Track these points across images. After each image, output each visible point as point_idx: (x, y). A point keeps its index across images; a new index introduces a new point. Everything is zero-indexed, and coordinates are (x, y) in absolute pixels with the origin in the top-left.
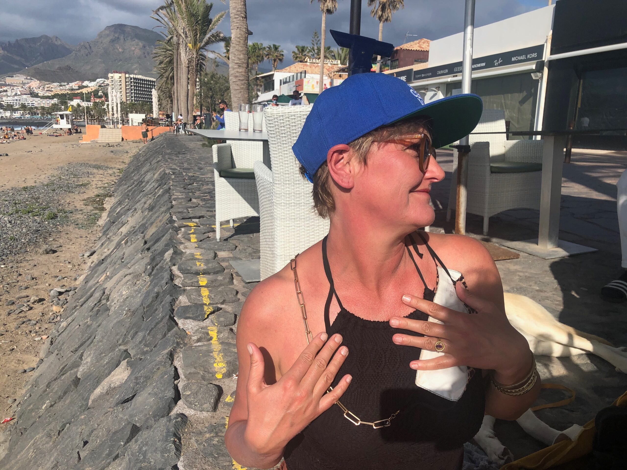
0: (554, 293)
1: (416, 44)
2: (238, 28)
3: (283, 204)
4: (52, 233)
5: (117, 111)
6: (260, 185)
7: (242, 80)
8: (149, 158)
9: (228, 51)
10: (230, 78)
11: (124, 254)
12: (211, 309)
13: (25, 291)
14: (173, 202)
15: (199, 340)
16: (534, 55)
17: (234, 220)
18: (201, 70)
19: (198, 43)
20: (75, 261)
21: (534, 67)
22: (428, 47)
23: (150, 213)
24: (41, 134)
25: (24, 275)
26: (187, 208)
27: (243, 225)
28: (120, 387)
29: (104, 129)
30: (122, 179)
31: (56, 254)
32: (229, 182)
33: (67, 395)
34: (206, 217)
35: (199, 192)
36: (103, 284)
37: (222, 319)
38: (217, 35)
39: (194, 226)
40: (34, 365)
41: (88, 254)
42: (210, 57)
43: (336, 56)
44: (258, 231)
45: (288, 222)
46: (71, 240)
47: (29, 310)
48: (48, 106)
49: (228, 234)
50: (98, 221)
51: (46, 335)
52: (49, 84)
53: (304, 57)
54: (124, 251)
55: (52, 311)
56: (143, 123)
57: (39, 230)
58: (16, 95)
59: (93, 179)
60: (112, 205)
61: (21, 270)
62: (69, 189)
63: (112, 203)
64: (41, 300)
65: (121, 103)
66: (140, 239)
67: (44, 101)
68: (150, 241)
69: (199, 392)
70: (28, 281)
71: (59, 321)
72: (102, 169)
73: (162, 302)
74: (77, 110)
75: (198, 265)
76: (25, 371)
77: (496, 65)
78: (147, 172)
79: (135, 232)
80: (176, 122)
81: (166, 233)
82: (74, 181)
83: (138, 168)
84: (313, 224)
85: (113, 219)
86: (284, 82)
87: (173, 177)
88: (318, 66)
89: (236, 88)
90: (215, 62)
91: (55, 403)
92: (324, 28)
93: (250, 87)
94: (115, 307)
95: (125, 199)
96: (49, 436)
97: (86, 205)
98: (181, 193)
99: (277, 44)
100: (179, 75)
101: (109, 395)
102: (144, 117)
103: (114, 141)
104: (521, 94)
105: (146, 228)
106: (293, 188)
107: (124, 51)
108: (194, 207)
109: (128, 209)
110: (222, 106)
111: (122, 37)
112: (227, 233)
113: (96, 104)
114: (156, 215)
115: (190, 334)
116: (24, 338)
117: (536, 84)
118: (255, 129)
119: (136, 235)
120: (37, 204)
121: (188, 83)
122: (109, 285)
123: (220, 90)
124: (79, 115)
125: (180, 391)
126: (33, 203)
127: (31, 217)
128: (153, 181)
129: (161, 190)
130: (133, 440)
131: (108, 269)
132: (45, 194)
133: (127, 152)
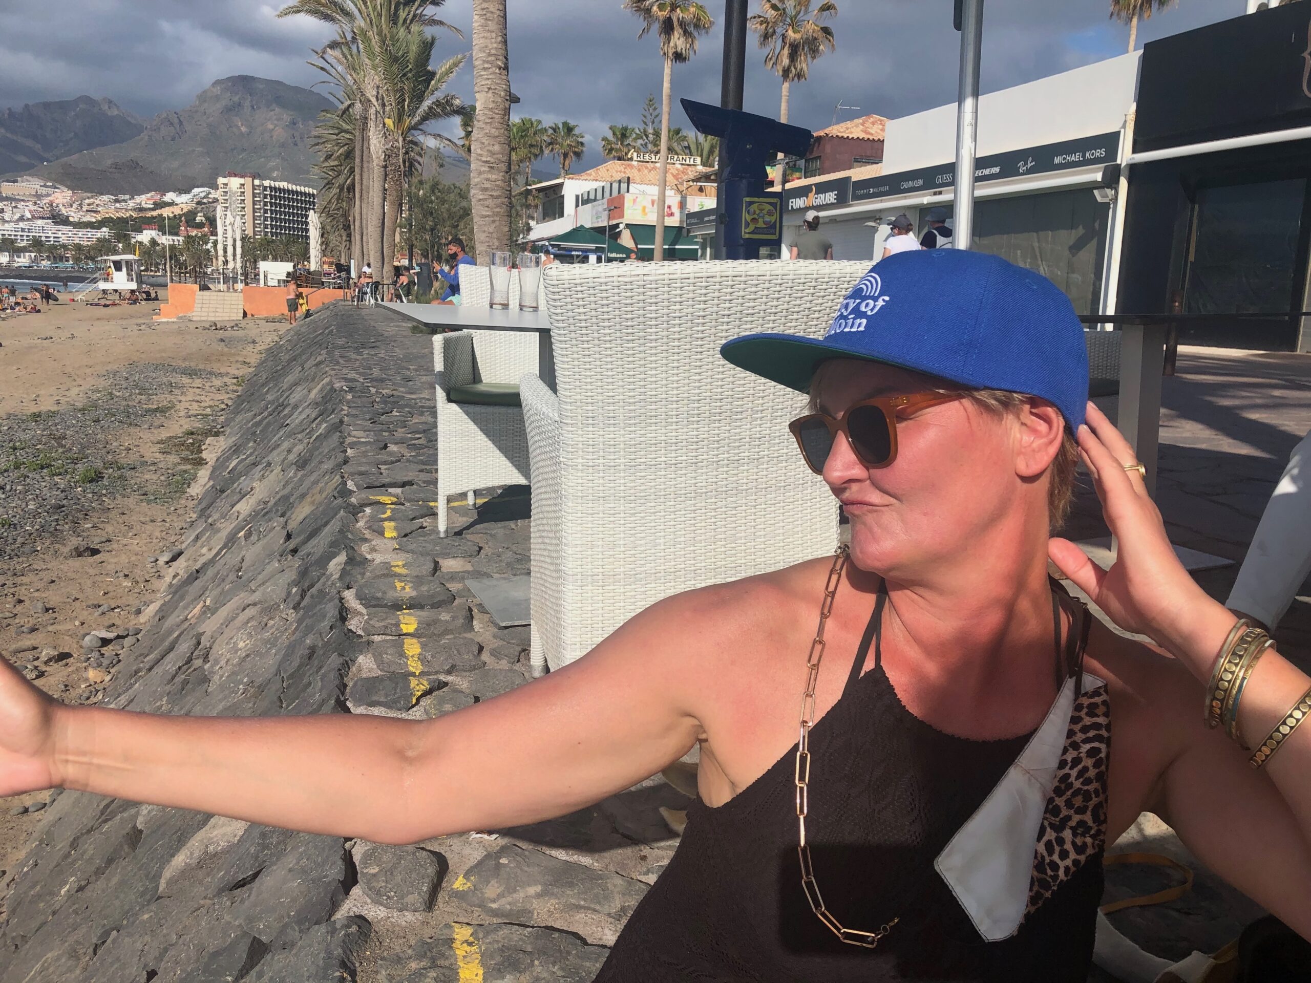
1: (857, 126)
2: (489, 89)
3: (580, 467)
4: (90, 513)
5: (234, 255)
6: (532, 426)
7: (497, 197)
8: (300, 355)
9: (468, 134)
10: (472, 192)
11: (243, 560)
12: (425, 685)
13: (29, 636)
14: (349, 451)
16: (1100, 153)
17: (476, 493)
18: (412, 174)
19: (406, 117)
20: (139, 572)
21: (1099, 177)
22: (882, 133)
23: (300, 474)
24: (73, 300)
25: (27, 603)
26: (378, 465)
27: (495, 500)
28: (227, 851)
29: (206, 293)
30: (243, 398)
31: (97, 557)
32: (467, 413)
33: (113, 866)
34: (418, 484)
35: (403, 430)
36: (195, 623)
38: (447, 101)
39: (392, 504)
40: (45, 797)
41: (166, 557)
42: (430, 145)
43: (693, 147)
44: (529, 517)
45: (590, 505)
46: (131, 528)
47: (38, 677)
48: (89, 243)
49: (462, 521)
50: (189, 487)
52: (92, 197)
53: (626, 150)
54: (243, 553)
55: (87, 680)
56: (288, 282)
57: (63, 506)
58: (22, 219)
59: (180, 398)
60: (219, 454)
61: (22, 592)
62: (130, 418)
63: (220, 450)
64: (64, 657)
65: (243, 239)
66: (278, 528)
67: (81, 232)
68: (299, 535)
69: (396, 868)
70: (36, 615)
72: (200, 377)
73: (321, 668)
74: (151, 253)
75: (399, 588)
76: (26, 810)
77: (1021, 171)
78: (296, 384)
79: (267, 513)
80: (356, 281)
81: (333, 518)
82: (140, 402)
83: (276, 376)
84: (642, 508)
85: (222, 484)
86: (583, 200)
87: (349, 397)
88: (655, 168)
89: (484, 213)
90: (438, 157)
91: (88, 883)
92: (669, 93)
93: (513, 213)
94: (221, 677)
95: (248, 440)
96: (74, 955)
97: (164, 453)
98: (365, 431)
99: (572, 123)
100: (365, 182)
101: (204, 870)
102: (291, 269)
103: (227, 319)
104: (1074, 231)
105: (291, 506)
106: (601, 433)
107: (250, 132)
108: (392, 463)
109: (254, 464)
110: (453, 249)
111: (247, 103)
112: (460, 519)
113: (189, 239)
114: (313, 478)
117: (1103, 211)
118: (523, 304)
119: (270, 520)
120: (60, 450)
121: (384, 199)
122: (209, 626)
123: (451, 216)
124: (154, 262)
125: (357, 864)
126: (52, 448)
127: (47, 478)
128: (306, 404)
129: (324, 425)
130: (253, 973)
131: (208, 592)
132: (77, 429)
133: (254, 342)
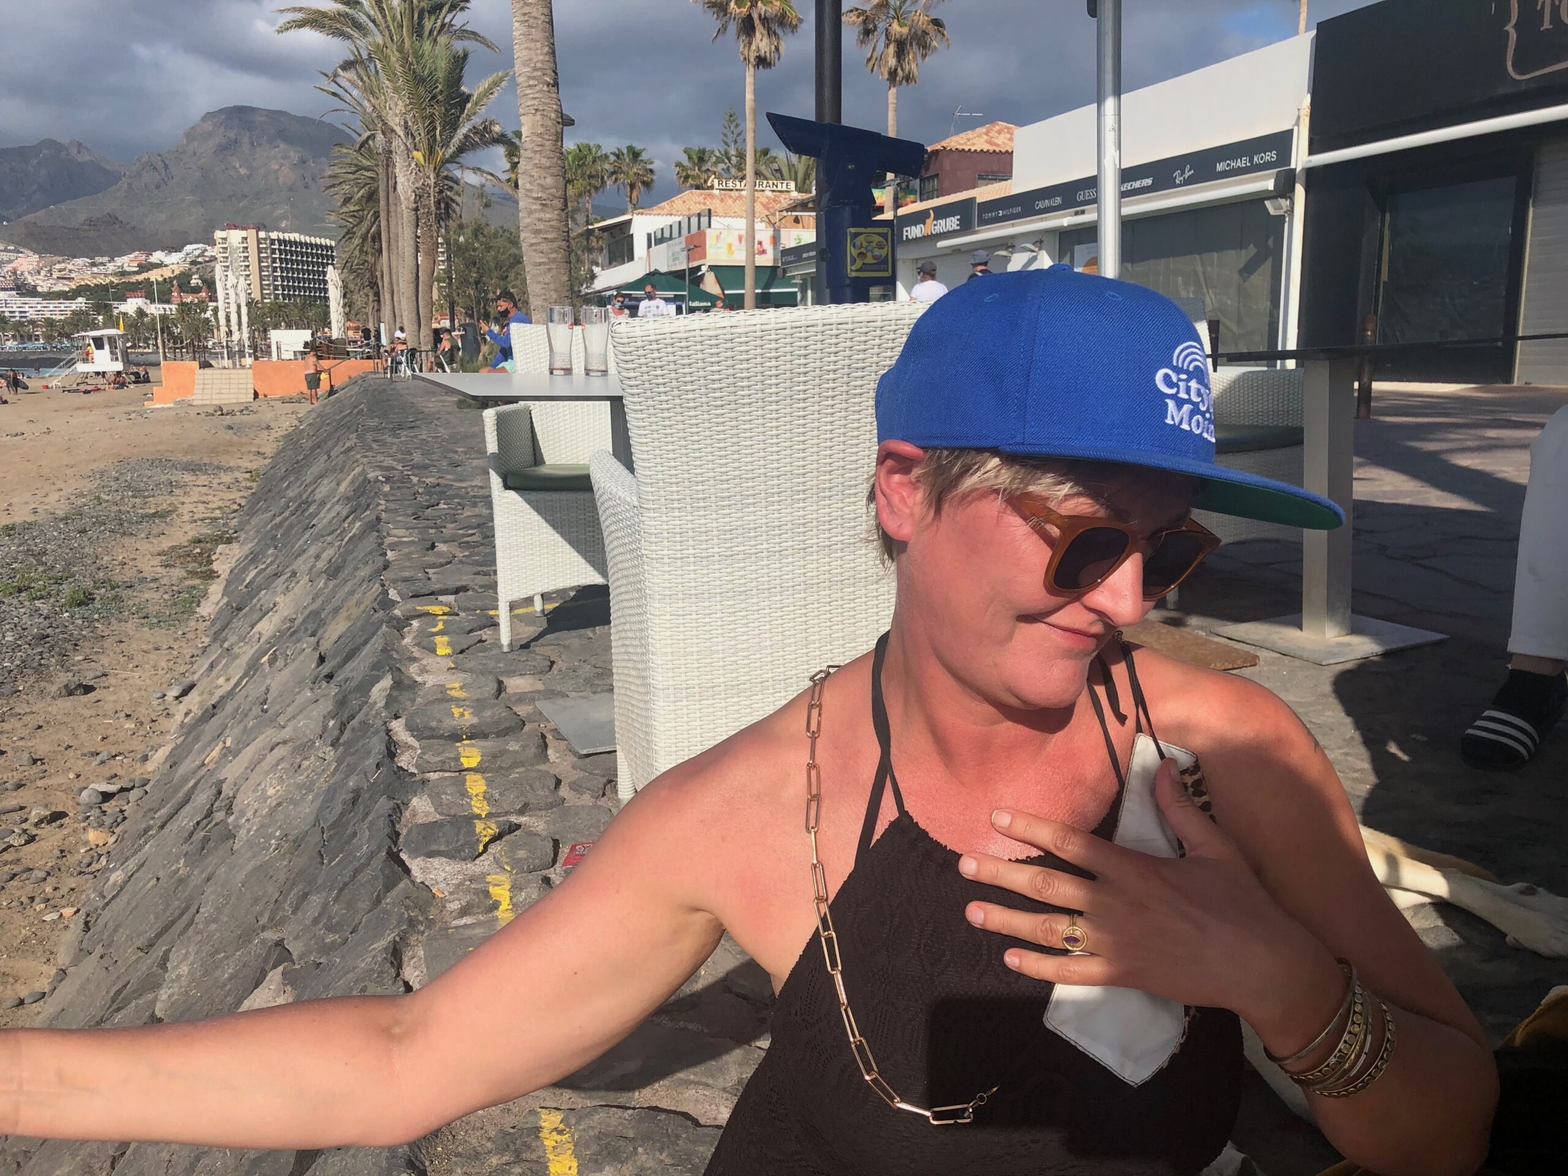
0: (1346, 750)
1: (980, 136)
2: (536, 110)
3: (666, 560)
4: (80, 643)
5: (240, 324)
6: (607, 513)
7: (553, 241)
8: (325, 441)
9: (515, 166)
10: (523, 235)
11: (268, 690)
12: (493, 829)
13: (15, 794)
14: (389, 553)
15: (464, 912)
16: (1271, 156)
17: (544, 597)
18: (448, 216)
19: (438, 149)
20: (142, 712)
21: (1270, 185)
22: (1009, 143)
23: (331, 584)
24: (47, 387)
25: (10, 754)
26: (424, 568)
27: (568, 605)
29: (207, 371)
30: (258, 496)
31: (92, 696)
32: (529, 502)
34: (474, 590)
35: (453, 525)
36: (215, 769)
37: (522, 854)
38: (485, 128)
39: (444, 614)
40: (44, 985)
41: (175, 691)
42: (469, 181)
43: (785, 170)
44: (608, 622)
45: (681, 604)
46: (131, 658)
47: (27, 842)
48: (62, 317)
49: (530, 631)
50: (198, 606)
51: (72, 906)
52: (64, 261)
53: (704, 176)
54: (268, 682)
55: (86, 843)
56: (306, 353)
57: (48, 636)
59: (182, 499)
60: (233, 565)
61: (3, 742)
62: (123, 526)
63: (234, 561)
64: (57, 817)
65: (249, 304)
66: (308, 651)
67: (52, 305)
68: (334, 656)
70: (22, 769)
71: (106, 869)
72: (206, 473)
73: (367, 815)
74: (138, 325)
75: (457, 715)
76: (21, 1003)
77: (1178, 182)
78: (322, 476)
79: (295, 632)
80: (388, 348)
81: (373, 634)
82: (134, 506)
83: (297, 468)
84: (742, 606)
85: (238, 600)
86: (656, 240)
87: (387, 488)
88: (740, 197)
89: (538, 260)
90: (481, 196)
92: (753, 103)
93: (573, 258)
94: (249, 830)
95: (268, 547)
97: (166, 566)
98: (407, 529)
99: (638, 146)
100: (392, 229)
102: (309, 338)
103: (235, 401)
104: (1244, 251)
105: (322, 623)
106: (690, 518)
107: (251, 175)
108: (442, 565)
109: (276, 574)
110: (503, 305)
111: (245, 140)
112: (527, 629)
113: (184, 307)
114: (347, 588)
115: (441, 896)
116: (18, 917)
117: (1278, 224)
118: (590, 367)
119: (298, 641)
120: (41, 569)
121: (417, 251)
122: (231, 772)
123: (499, 266)
124: (142, 337)
126: (30, 567)
127: (26, 603)
128: (335, 499)
129: (358, 524)
131: (228, 730)
132: (60, 542)
133: (268, 428)
